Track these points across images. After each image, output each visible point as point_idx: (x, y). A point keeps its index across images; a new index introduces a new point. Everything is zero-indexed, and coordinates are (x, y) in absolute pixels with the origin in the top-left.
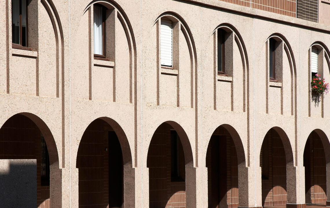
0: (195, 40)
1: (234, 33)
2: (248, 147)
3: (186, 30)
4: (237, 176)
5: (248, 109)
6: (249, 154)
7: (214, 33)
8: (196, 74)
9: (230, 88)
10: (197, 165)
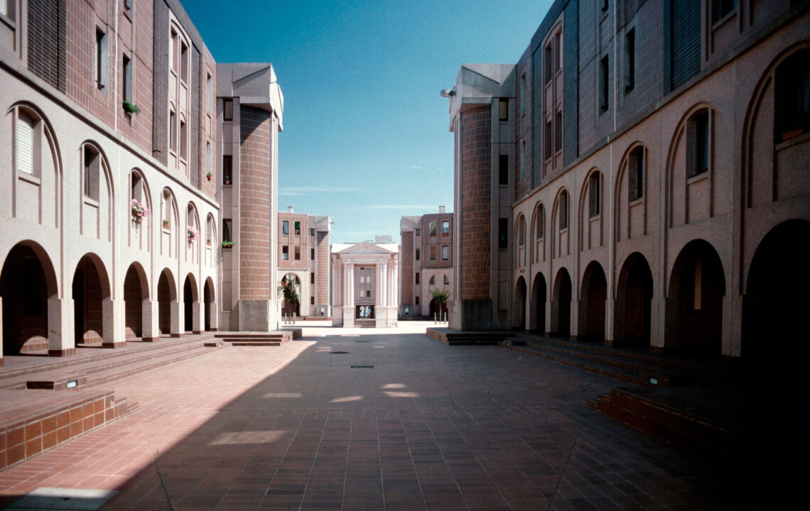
0: (61, 148)
1: (101, 155)
2: (114, 279)
3: (50, 132)
4: (101, 309)
5: (114, 239)
6: (114, 287)
7: (81, 149)
8: (62, 189)
9: (96, 215)
10: (62, 296)
